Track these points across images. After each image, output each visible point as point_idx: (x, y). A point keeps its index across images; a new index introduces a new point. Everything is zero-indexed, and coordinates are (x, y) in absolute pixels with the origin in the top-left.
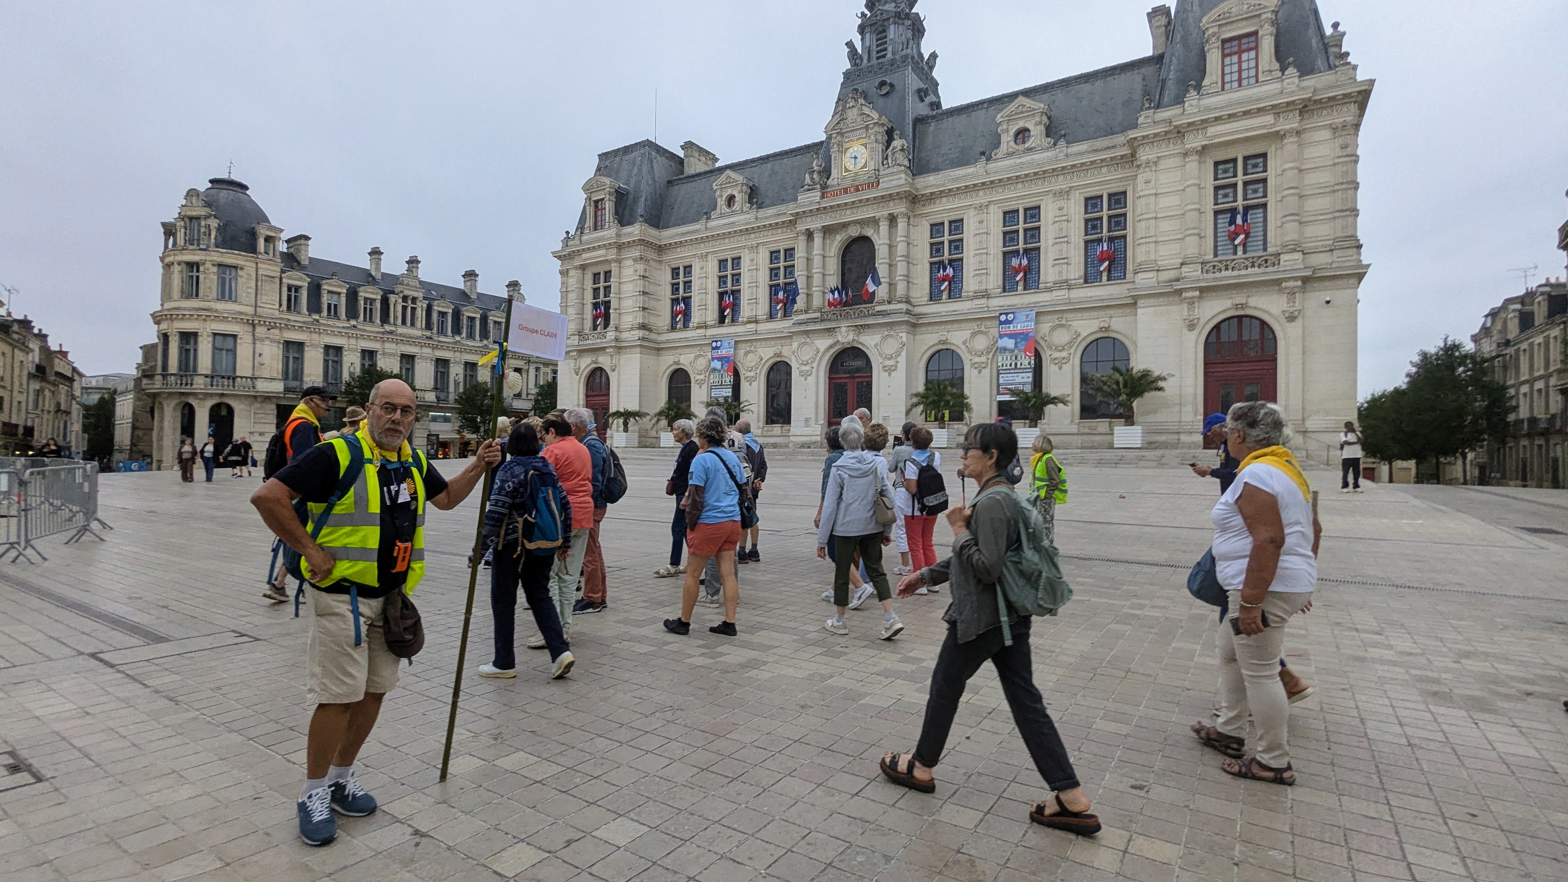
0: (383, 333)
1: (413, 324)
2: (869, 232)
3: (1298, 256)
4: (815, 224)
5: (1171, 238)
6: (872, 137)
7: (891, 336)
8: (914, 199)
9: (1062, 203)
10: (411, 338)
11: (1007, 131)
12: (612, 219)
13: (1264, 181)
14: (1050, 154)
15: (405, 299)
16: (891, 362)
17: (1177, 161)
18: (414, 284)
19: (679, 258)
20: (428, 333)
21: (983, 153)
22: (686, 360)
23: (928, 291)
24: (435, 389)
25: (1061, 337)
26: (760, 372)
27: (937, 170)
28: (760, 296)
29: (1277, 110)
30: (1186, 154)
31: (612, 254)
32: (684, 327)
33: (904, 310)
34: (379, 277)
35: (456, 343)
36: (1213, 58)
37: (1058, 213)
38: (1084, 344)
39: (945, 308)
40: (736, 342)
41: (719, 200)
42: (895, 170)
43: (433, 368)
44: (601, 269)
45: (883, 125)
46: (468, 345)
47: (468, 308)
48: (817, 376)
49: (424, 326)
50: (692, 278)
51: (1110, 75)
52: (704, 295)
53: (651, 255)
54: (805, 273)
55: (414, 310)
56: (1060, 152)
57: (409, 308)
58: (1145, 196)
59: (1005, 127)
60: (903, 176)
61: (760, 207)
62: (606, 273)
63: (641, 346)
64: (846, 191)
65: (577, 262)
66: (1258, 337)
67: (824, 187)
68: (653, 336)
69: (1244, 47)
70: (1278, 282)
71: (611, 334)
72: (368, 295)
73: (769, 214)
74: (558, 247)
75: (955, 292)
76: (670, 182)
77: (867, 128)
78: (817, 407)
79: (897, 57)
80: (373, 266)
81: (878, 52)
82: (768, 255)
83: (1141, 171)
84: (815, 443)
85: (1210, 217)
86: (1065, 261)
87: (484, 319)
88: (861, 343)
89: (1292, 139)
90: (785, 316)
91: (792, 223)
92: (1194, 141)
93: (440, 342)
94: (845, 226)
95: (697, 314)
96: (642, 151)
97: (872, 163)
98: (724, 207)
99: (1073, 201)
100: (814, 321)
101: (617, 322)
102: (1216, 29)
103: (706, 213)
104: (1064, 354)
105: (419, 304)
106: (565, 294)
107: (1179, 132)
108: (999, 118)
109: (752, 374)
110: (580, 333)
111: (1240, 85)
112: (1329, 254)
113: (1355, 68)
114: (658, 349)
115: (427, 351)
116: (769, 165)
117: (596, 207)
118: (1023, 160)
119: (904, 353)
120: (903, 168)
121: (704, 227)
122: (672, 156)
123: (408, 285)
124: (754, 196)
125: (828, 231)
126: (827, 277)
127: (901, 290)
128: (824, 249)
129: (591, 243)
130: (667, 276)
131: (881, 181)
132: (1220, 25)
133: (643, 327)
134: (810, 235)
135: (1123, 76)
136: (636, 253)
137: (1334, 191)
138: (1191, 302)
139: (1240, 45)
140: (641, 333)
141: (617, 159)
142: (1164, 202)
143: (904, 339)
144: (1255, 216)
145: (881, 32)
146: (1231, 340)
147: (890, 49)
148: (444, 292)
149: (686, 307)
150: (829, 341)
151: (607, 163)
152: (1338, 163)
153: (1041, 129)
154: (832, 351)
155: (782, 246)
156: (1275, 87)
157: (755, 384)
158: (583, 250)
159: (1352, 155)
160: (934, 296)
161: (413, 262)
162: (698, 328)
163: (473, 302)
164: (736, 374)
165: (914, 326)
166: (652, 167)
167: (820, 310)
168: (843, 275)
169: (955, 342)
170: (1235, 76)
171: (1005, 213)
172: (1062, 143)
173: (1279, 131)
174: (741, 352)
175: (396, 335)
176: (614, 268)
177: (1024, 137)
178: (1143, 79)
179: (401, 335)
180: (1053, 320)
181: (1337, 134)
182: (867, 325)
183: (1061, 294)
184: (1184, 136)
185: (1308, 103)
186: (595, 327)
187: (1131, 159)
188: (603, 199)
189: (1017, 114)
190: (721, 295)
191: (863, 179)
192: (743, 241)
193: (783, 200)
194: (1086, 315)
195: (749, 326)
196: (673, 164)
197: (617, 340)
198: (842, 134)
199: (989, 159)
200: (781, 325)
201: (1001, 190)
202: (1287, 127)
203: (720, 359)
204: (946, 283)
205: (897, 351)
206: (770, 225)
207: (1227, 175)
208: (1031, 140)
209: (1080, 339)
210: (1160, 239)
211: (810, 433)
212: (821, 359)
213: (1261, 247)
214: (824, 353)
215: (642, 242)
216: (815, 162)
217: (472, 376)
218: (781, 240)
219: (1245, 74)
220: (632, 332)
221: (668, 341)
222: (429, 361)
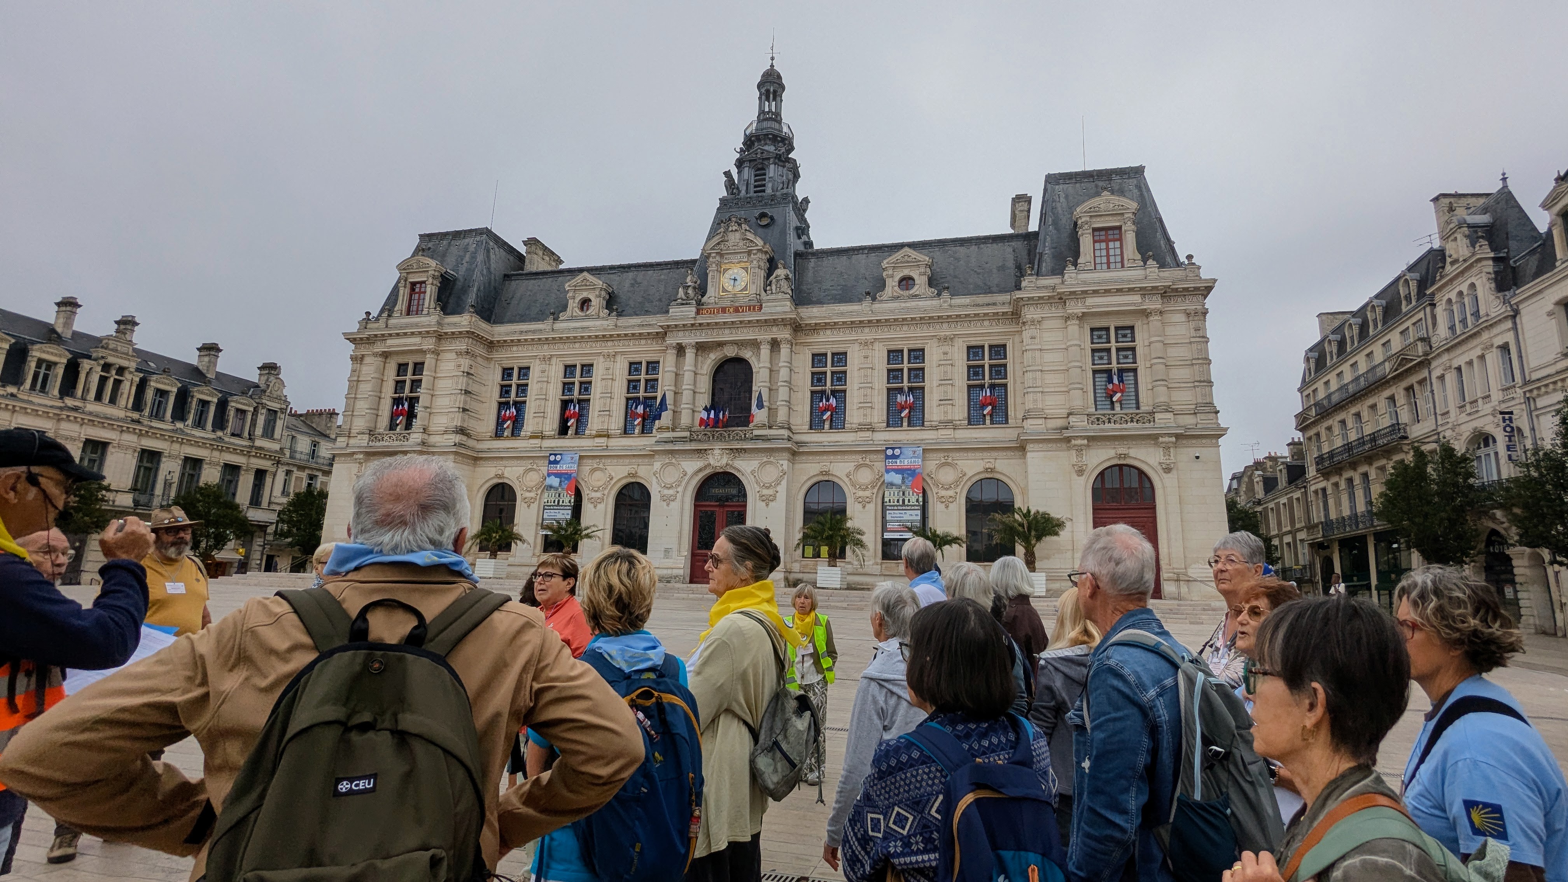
0: (61, 408)
1: (113, 401)
2: (747, 354)
3: (1169, 415)
4: (689, 339)
5: (1057, 390)
6: (755, 262)
7: (771, 463)
8: (797, 328)
9: (946, 348)
10: (107, 418)
11: (892, 276)
12: (433, 305)
13: (1133, 349)
14: (935, 302)
15: (106, 367)
16: (770, 492)
17: (1059, 323)
18: (125, 350)
19: (515, 357)
20: (136, 415)
21: (868, 294)
22: (512, 474)
23: (808, 419)
24: (134, 489)
25: (947, 476)
26: (609, 493)
27: (820, 302)
28: (614, 408)
29: (1145, 292)
30: (1067, 319)
31: (429, 344)
32: (513, 435)
33: (786, 437)
34: (68, 334)
35: (174, 431)
36: (1086, 242)
37: (942, 357)
38: (969, 484)
39: (827, 438)
40: (581, 457)
41: (571, 302)
42: (780, 297)
43: (134, 462)
44: (411, 360)
45: (766, 252)
46: (193, 436)
47: (200, 388)
48: (683, 502)
49: (130, 405)
50: (529, 382)
51: (983, 243)
52: (543, 402)
53: (480, 350)
54: (673, 388)
55: (117, 383)
56: (944, 302)
57: (111, 380)
58: (1032, 350)
59: (890, 272)
60: (788, 303)
61: (620, 314)
62: (416, 364)
63: (456, 453)
64: (724, 310)
65: (379, 348)
66: (1137, 486)
67: (699, 303)
68: (471, 443)
69: (1111, 237)
70: (1154, 438)
71: (415, 437)
72: (45, 356)
73: (631, 323)
74: (354, 328)
75: (837, 421)
76: (507, 277)
77: (749, 253)
78: (680, 538)
79: (778, 193)
80: (61, 321)
81: (755, 187)
82: (627, 366)
83: (1027, 327)
84: (676, 577)
85: (1090, 374)
86: (950, 402)
87: (222, 405)
88: (734, 468)
89: (1156, 318)
90: (643, 432)
91: (662, 336)
92: (1075, 308)
93: (151, 427)
94: (721, 344)
95: (531, 421)
96: (478, 239)
97: (754, 287)
98: (576, 309)
99: (956, 347)
100: (683, 440)
101: (426, 423)
102: (1088, 219)
103: (553, 314)
104: (951, 493)
105: (128, 376)
106: (355, 383)
107: (1061, 299)
108: (885, 264)
109: (598, 495)
110: (372, 433)
111: (1109, 267)
112: (1192, 416)
113: (1199, 268)
114: (476, 459)
115: (130, 439)
116: (631, 275)
117: (413, 290)
118: (908, 305)
119: (784, 483)
120: (788, 296)
121: (549, 327)
122: (511, 250)
123: (115, 350)
124: (612, 302)
125: (701, 348)
126: (697, 395)
127: (782, 415)
128: (696, 366)
129: (401, 328)
130: (496, 377)
131: (764, 305)
132: (1091, 216)
133: (462, 431)
134: (680, 350)
135: (995, 245)
136: (462, 345)
137: (1192, 364)
138: (1079, 449)
139: (1107, 235)
140: (458, 438)
141: (445, 242)
142: (1049, 357)
143: (785, 467)
144: (1129, 377)
145: (759, 169)
146: (1114, 486)
147: (770, 185)
148: (167, 366)
149: (517, 412)
150: (699, 464)
151: (430, 245)
152: (1194, 342)
153: (925, 279)
154: (701, 475)
155: (644, 358)
156: (1138, 273)
157: (601, 507)
158: (390, 335)
159: (1203, 337)
160: (815, 424)
161: (127, 324)
162: (531, 437)
163: (210, 382)
164: (578, 495)
165: (794, 453)
166: (488, 257)
167: (689, 429)
168: (713, 395)
169: (838, 474)
170: (1104, 260)
171: (889, 352)
172: (946, 294)
173: (1146, 309)
174: (586, 469)
175: (84, 413)
176: (429, 360)
177: (907, 285)
178: (1014, 251)
179: (90, 414)
180: (939, 458)
181: (1191, 318)
182: (744, 449)
183: (945, 434)
184: (1065, 302)
185: (1168, 290)
186: (392, 426)
187: (1015, 316)
188: (424, 282)
189: (901, 262)
190: (565, 404)
191: (742, 301)
192: (597, 347)
193: (647, 311)
194: (971, 455)
195: (597, 440)
196: (511, 258)
197: (423, 443)
198: (721, 255)
199: (874, 299)
200: (637, 442)
201: (886, 329)
202: (1153, 307)
203: (557, 475)
204: (829, 413)
205: (777, 480)
206: (633, 334)
207: (1100, 341)
208: (916, 287)
209: (965, 478)
210: (1046, 390)
211: (670, 565)
212: (688, 483)
213: (1134, 406)
214: (692, 477)
215: (470, 334)
216: (689, 278)
217: (192, 476)
218: (644, 352)
219: (1112, 259)
220: (446, 436)
221: (489, 450)
222: (130, 452)
